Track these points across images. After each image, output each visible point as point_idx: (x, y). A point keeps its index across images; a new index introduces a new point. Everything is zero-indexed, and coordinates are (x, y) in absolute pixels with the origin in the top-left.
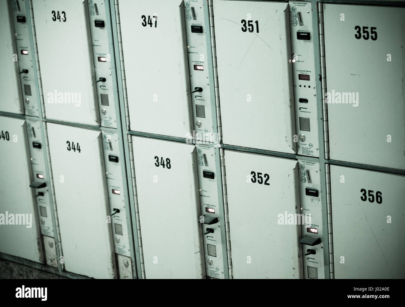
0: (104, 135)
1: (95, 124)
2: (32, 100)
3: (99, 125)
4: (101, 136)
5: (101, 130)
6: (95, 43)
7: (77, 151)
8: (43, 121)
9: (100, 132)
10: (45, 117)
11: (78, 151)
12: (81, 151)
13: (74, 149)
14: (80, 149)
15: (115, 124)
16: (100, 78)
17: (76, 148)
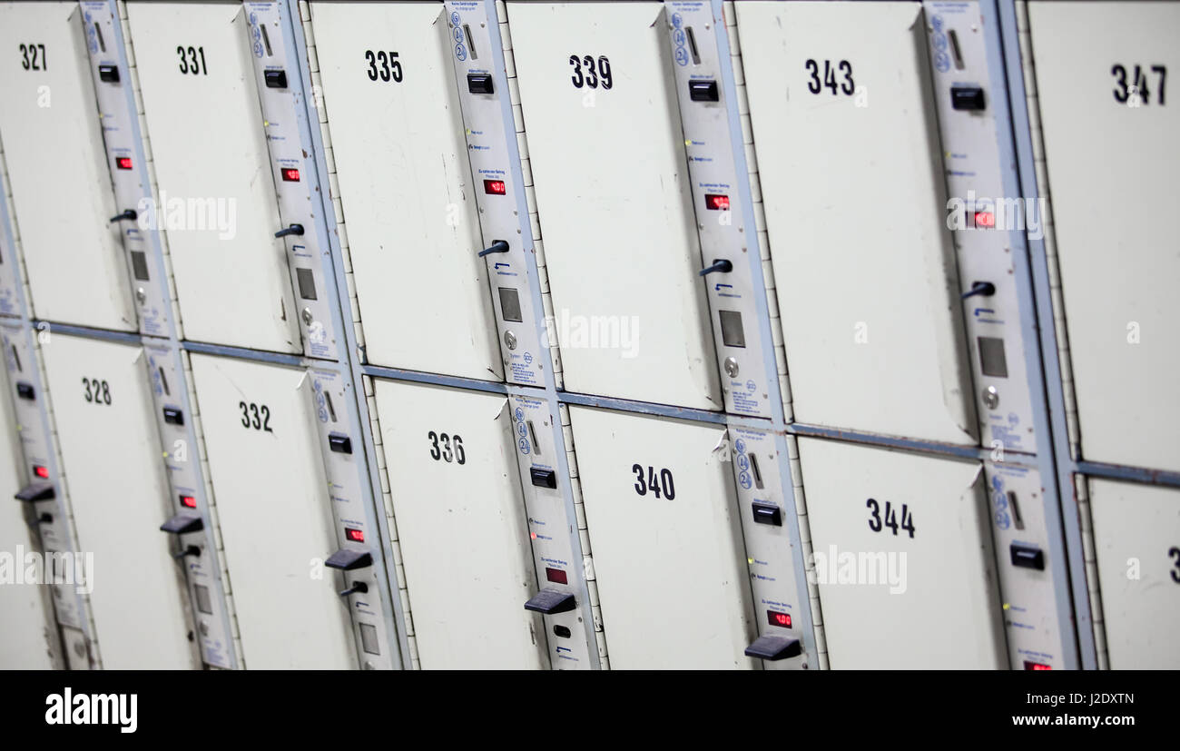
0: (995, 479)
1: (963, 439)
2: (750, 361)
3: (976, 443)
4: (982, 480)
5: (982, 461)
6: (955, 165)
7: (904, 533)
8: (788, 433)
9: (978, 468)
10: (793, 419)
11: (907, 532)
12: (915, 533)
13: (894, 526)
14: (914, 524)
15: (1030, 440)
16: (976, 284)
17: (899, 521)
